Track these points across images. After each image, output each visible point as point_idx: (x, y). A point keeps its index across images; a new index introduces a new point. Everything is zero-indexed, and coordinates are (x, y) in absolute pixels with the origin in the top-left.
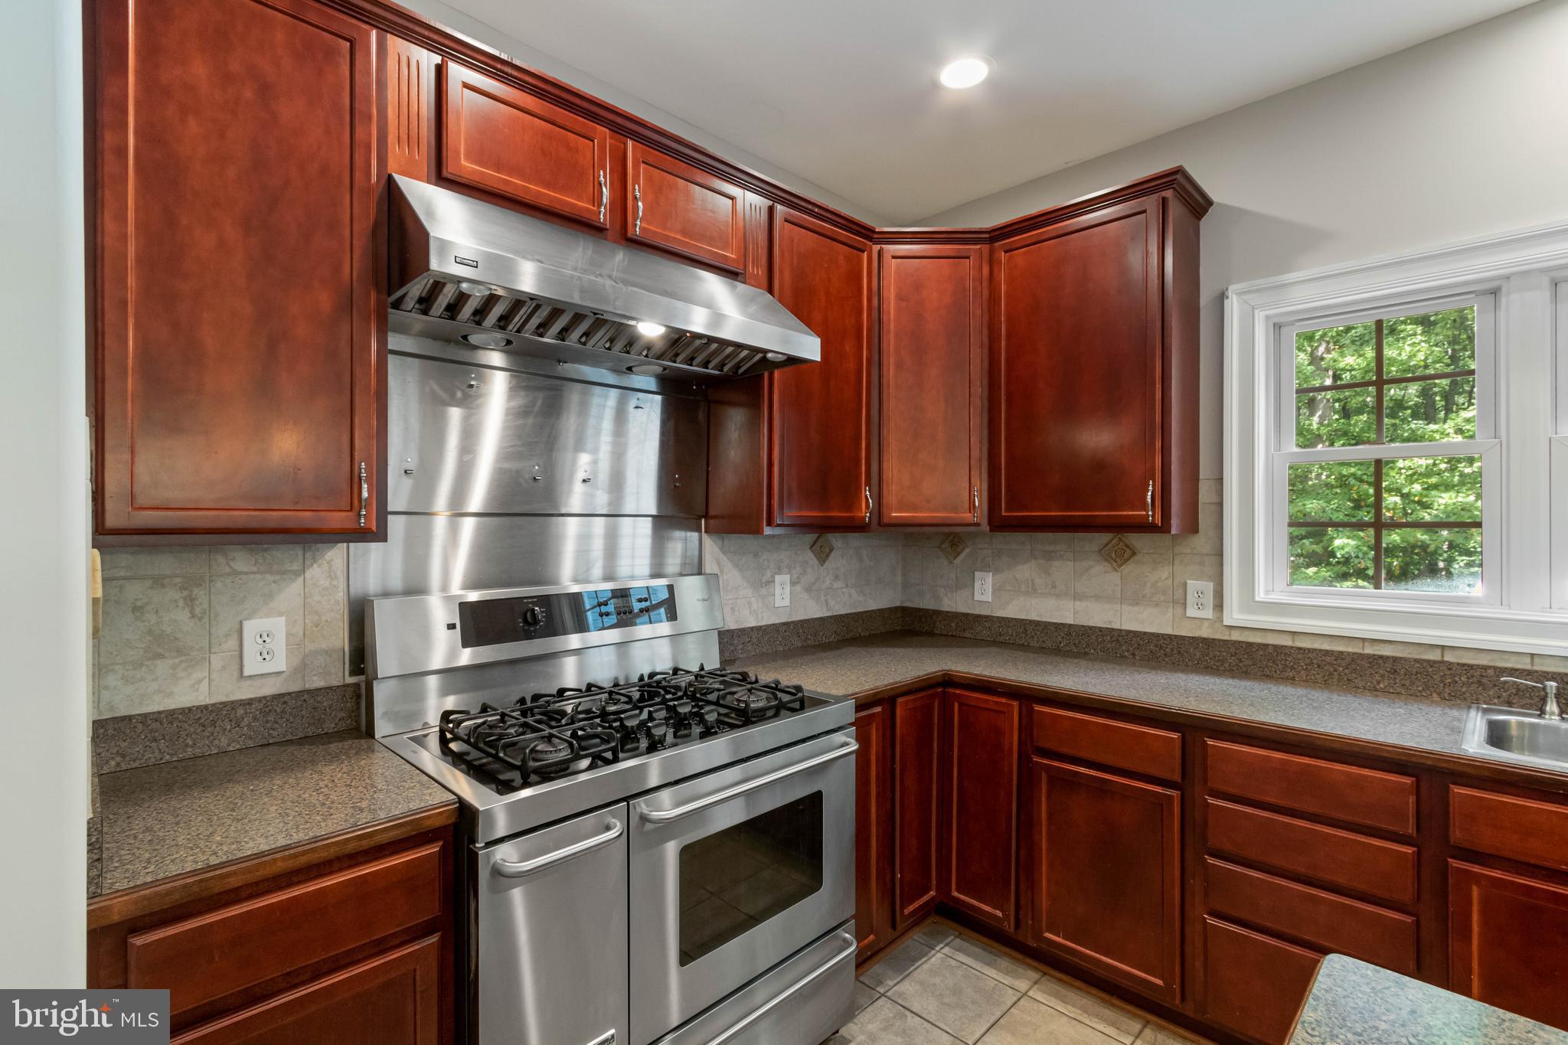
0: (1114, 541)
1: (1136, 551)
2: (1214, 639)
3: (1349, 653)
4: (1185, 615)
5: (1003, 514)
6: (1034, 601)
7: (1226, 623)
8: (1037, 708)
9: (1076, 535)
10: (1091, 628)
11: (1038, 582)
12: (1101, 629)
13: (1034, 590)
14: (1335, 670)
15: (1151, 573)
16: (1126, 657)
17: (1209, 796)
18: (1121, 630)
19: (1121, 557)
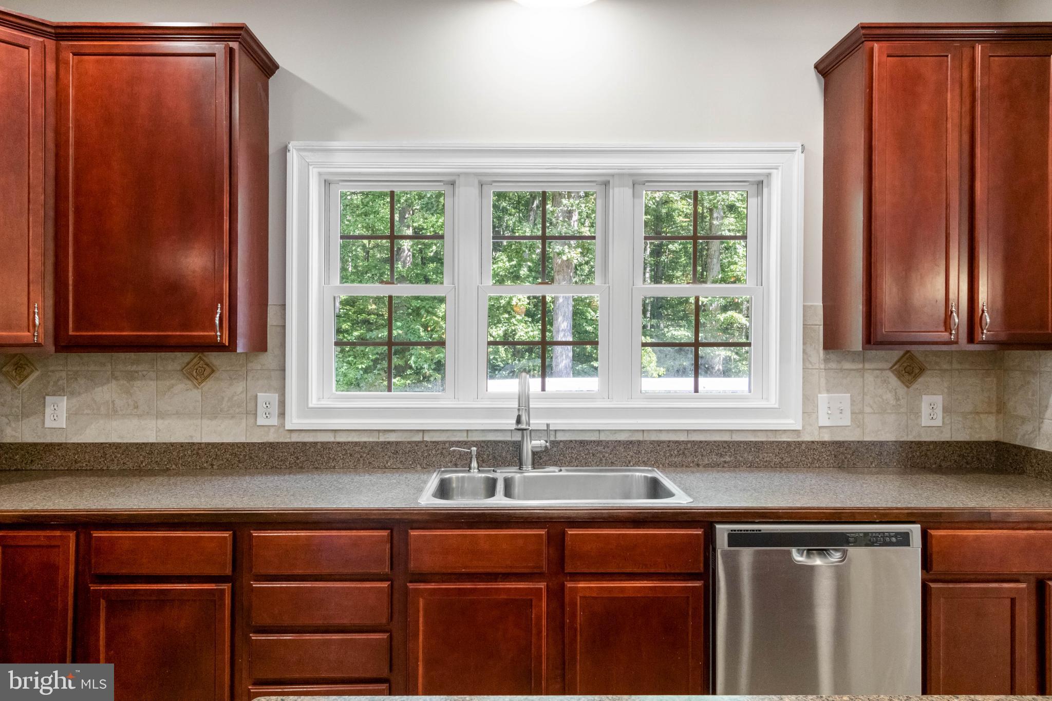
0: (195, 360)
1: (214, 368)
2: (278, 443)
3: (370, 442)
4: (256, 423)
5: (71, 333)
6: (114, 424)
7: (287, 428)
8: (96, 534)
9: (159, 354)
10: (172, 444)
11: (119, 403)
12: (182, 445)
13: (115, 411)
14: (361, 457)
15: (228, 388)
16: (205, 468)
17: (255, 580)
18: (200, 444)
19: (201, 375)
